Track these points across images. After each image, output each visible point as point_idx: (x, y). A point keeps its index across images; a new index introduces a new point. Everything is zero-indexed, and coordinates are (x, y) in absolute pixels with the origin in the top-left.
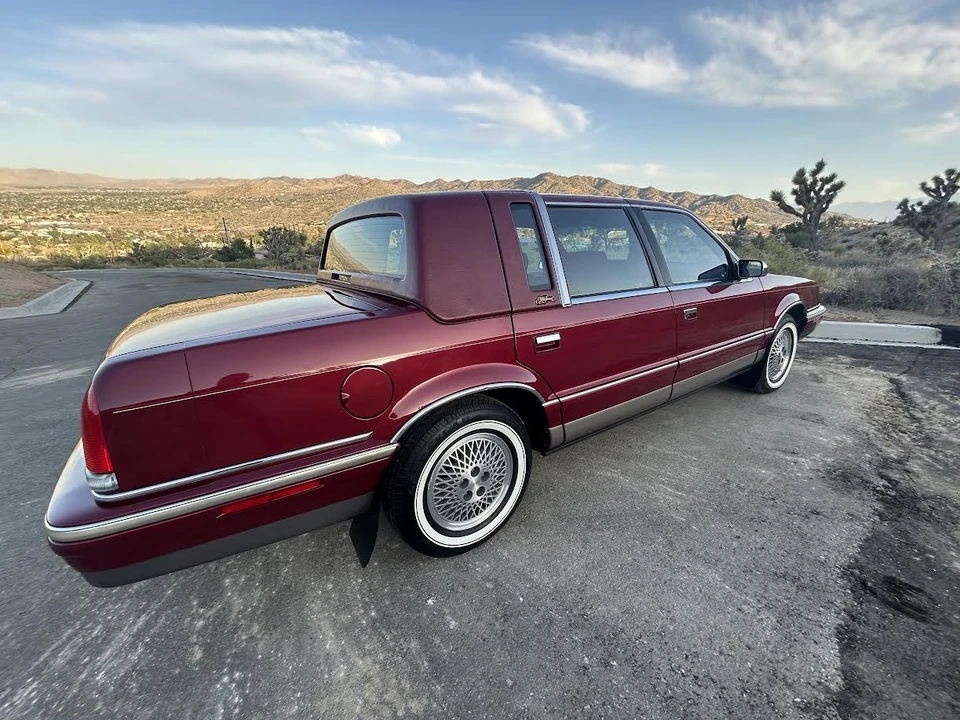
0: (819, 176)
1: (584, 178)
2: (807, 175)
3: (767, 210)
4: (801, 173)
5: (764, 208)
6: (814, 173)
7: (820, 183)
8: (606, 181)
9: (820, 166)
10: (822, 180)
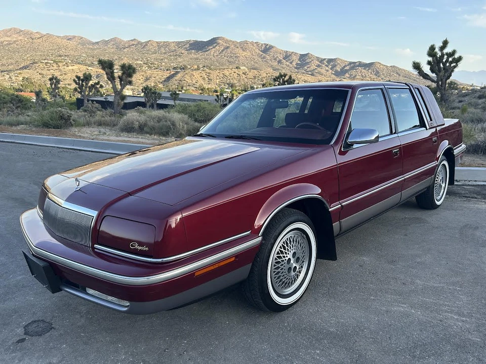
0: (445, 51)
1: (252, 43)
2: (437, 50)
3: (399, 75)
4: (432, 48)
5: (397, 73)
6: (442, 48)
7: (446, 57)
8: (271, 47)
9: (445, 43)
10: (447, 54)
